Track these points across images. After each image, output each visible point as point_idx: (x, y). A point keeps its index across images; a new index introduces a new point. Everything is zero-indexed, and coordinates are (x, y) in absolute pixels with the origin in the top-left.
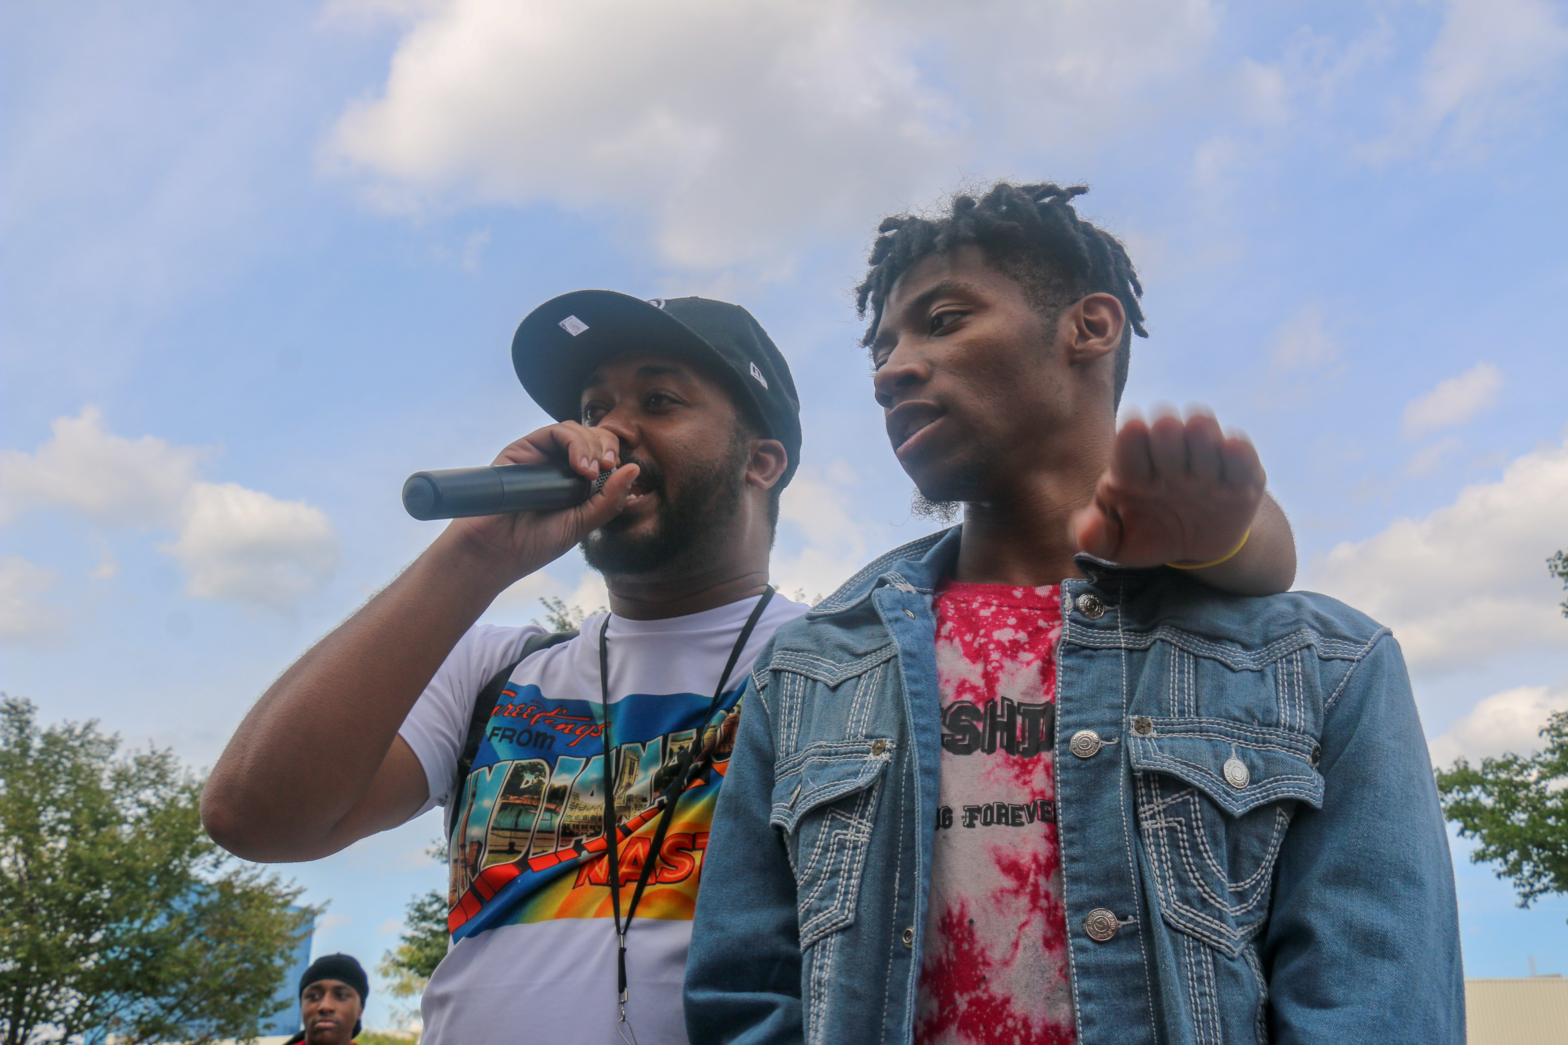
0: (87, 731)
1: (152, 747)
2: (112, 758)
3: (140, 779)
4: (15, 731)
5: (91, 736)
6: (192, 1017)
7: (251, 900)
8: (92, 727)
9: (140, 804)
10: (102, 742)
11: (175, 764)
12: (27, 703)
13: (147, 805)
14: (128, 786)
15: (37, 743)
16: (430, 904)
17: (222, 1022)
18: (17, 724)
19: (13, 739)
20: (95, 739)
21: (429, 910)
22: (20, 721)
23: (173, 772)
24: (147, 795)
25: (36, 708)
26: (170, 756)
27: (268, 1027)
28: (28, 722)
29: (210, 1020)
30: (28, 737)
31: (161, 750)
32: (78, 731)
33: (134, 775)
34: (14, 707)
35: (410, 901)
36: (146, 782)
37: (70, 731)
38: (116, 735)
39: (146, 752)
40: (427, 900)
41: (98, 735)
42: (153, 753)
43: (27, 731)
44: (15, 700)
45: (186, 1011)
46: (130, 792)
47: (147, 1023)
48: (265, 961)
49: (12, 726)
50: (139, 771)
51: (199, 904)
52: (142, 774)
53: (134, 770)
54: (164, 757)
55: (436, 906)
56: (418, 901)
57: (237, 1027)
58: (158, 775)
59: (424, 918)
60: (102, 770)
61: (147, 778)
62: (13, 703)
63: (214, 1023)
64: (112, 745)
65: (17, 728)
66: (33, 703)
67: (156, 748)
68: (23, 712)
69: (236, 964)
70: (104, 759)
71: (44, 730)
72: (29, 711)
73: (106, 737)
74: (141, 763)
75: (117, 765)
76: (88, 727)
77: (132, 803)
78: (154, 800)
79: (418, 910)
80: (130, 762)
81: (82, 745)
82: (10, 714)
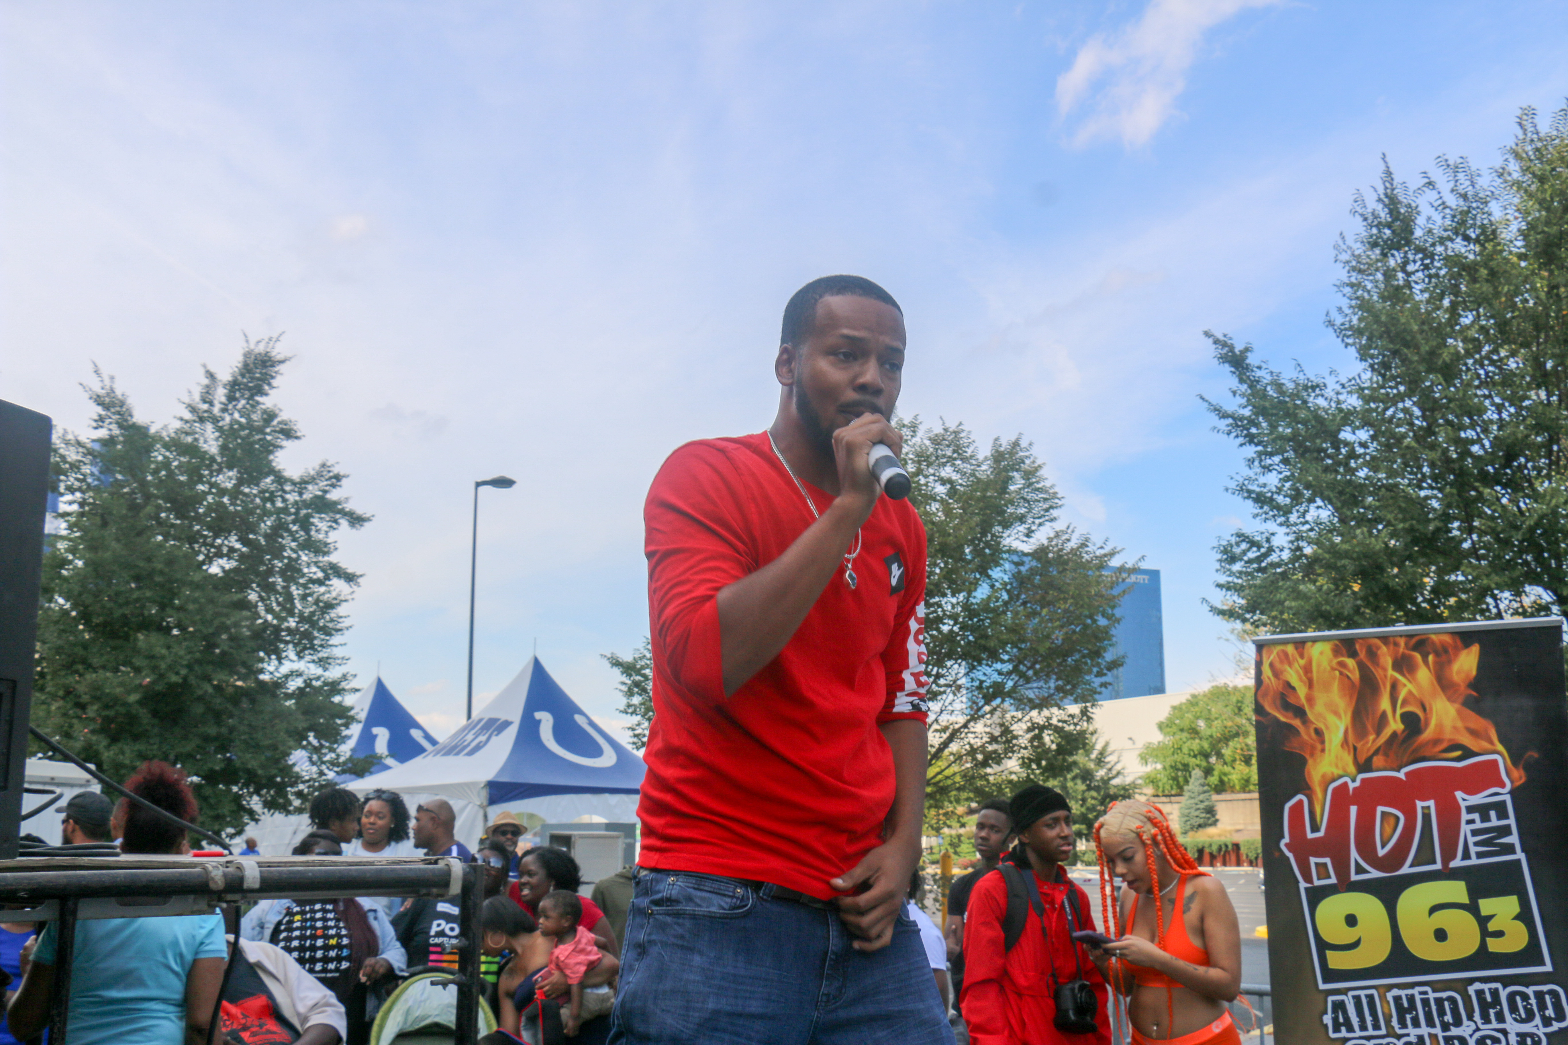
1: (943, 424)
3: (938, 457)
6: (1028, 680)
7: (1066, 563)
9: (943, 481)
13: (950, 481)
14: (928, 466)
16: (1238, 544)
17: (1060, 683)
21: (1237, 550)
23: (968, 447)
24: (947, 472)
26: (963, 431)
27: (1104, 685)
29: (1046, 682)
31: (952, 427)
33: (932, 454)
35: (1216, 544)
36: (945, 460)
39: (938, 430)
40: (1233, 540)
42: (946, 430)
45: (1022, 675)
46: (931, 471)
47: (988, 688)
48: (1089, 621)
51: (1019, 573)
52: (939, 452)
53: (931, 449)
55: (1244, 546)
56: (1225, 543)
57: (1074, 687)
58: (954, 451)
59: (1233, 559)
61: (944, 456)
63: (1052, 684)
67: (947, 425)
69: (1062, 627)
74: (936, 441)
77: (935, 481)
78: (955, 477)
79: (1225, 551)
80: (928, 443)
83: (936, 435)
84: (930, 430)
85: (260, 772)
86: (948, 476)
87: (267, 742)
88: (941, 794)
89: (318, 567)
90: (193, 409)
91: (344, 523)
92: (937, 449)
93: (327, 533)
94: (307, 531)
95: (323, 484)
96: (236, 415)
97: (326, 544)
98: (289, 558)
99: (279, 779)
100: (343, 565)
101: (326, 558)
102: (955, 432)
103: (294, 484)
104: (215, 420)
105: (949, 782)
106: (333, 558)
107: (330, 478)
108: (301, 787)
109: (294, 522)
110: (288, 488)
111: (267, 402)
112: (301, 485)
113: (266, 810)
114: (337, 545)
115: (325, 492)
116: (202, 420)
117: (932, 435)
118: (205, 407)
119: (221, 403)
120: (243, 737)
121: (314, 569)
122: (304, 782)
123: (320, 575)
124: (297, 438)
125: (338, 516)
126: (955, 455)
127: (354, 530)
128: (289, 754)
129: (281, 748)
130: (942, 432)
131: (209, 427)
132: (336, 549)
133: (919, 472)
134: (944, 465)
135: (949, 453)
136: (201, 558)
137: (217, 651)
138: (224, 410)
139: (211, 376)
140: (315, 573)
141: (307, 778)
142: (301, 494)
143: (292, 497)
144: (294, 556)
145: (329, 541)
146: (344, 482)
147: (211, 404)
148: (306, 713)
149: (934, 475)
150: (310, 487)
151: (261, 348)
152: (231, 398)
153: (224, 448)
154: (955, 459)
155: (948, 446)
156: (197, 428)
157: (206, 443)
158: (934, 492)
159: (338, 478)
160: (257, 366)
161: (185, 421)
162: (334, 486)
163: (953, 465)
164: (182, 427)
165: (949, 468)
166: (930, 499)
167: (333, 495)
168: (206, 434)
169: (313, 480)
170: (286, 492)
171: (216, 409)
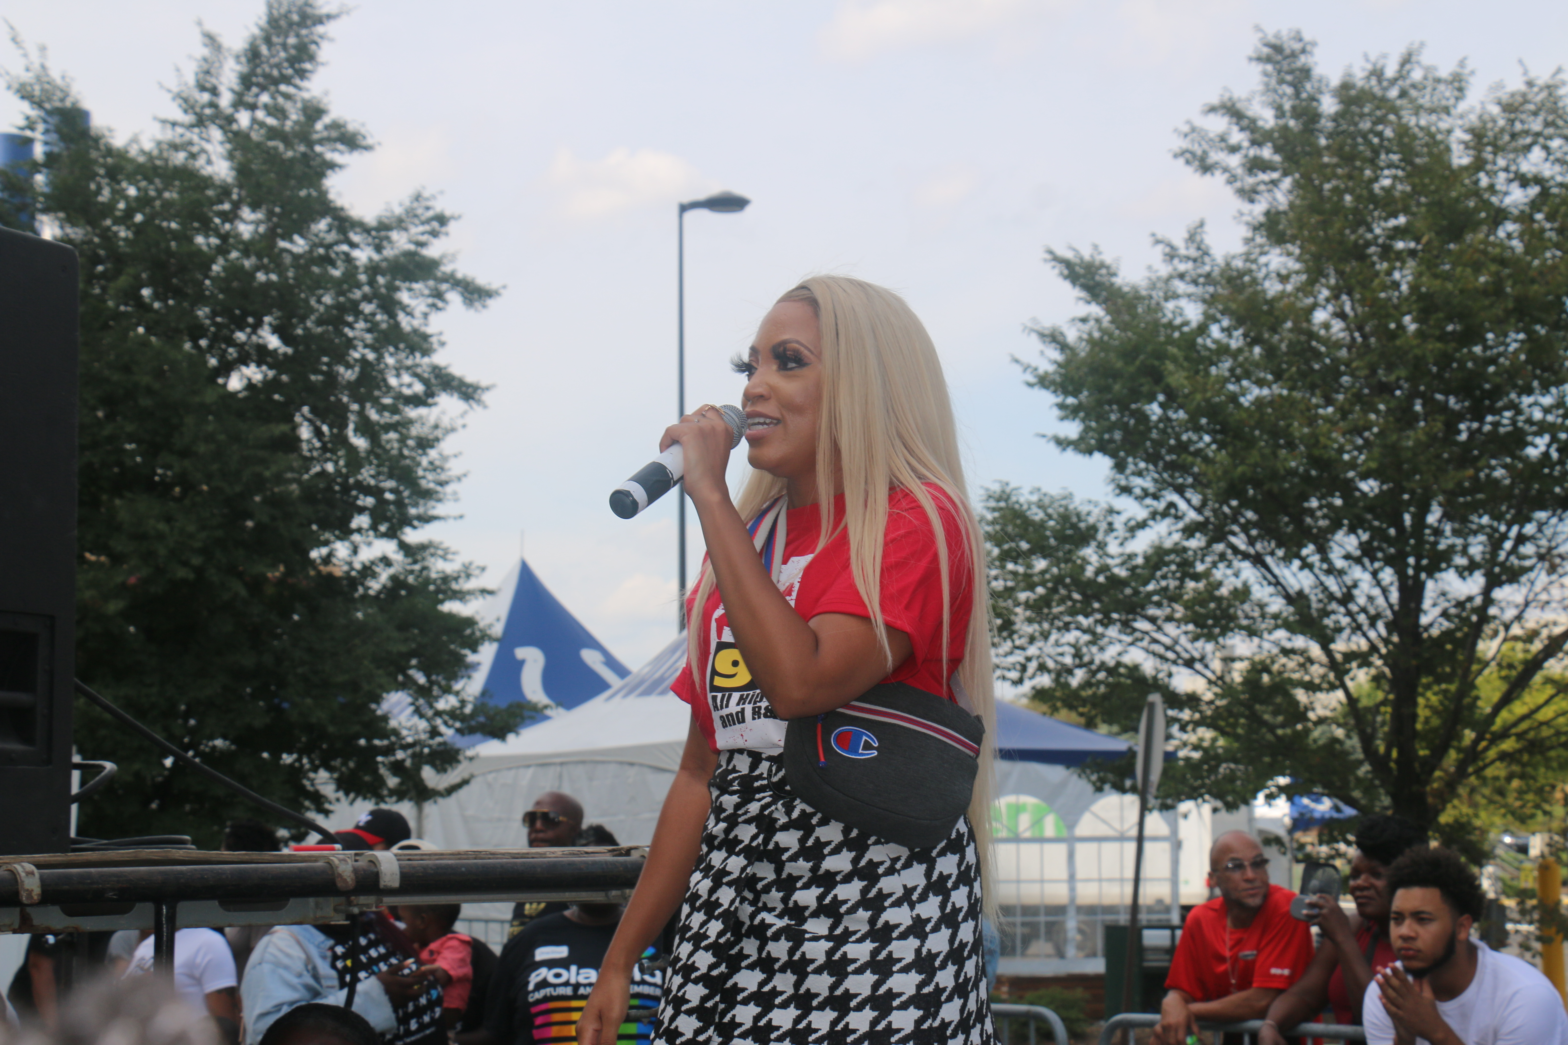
83: (1513, 95)
84: (1500, 86)
85: (331, 729)
86: (1534, 170)
87: (341, 678)
88: (1531, 753)
89: (416, 375)
90: (188, 105)
91: (454, 297)
92: (1512, 122)
93: (426, 315)
94: (392, 315)
95: (416, 230)
96: (260, 114)
97: (425, 337)
98: (363, 361)
99: (362, 742)
100: (456, 370)
101: (426, 360)
102: (1548, 87)
103: (366, 230)
104: (226, 122)
105: (1546, 732)
106: (439, 358)
107: (428, 221)
108: (400, 755)
109: (367, 298)
110: (355, 238)
111: (313, 88)
112: (379, 232)
113: (341, 794)
114: (443, 338)
115: (421, 245)
116: (201, 122)
117: (1504, 95)
118: (206, 97)
119: (232, 90)
120: (300, 670)
121: (406, 378)
122: (405, 747)
123: (419, 388)
124: (368, 148)
125: (444, 287)
126: (1550, 131)
127: (472, 312)
128: (378, 700)
129: (366, 687)
130: (1523, 87)
131: (216, 134)
132: (442, 344)
133: (1479, 165)
134: (1528, 148)
135: (1536, 125)
136: (213, 362)
137: (250, 524)
138: (239, 103)
139: (211, 40)
140: (410, 386)
141: (410, 740)
142: (378, 249)
143: (363, 255)
144: (371, 356)
145: (429, 330)
146: (452, 227)
147: (214, 91)
148: (403, 627)
149: (1506, 170)
150: (395, 235)
152: (246, 81)
153: (243, 171)
154: (1550, 138)
155: (1535, 114)
156: (194, 136)
157: (209, 162)
158: (1508, 201)
159: (442, 220)
160: (291, 24)
161: (174, 124)
162: (434, 234)
163: (1546, 148)
164: (169, 135)
165: (1537, 153)
166: (1499, 216)
167: (433, 251)
168: (208, 147)
169: (400, 224)
170: (353, 245)
171: (225, 100)
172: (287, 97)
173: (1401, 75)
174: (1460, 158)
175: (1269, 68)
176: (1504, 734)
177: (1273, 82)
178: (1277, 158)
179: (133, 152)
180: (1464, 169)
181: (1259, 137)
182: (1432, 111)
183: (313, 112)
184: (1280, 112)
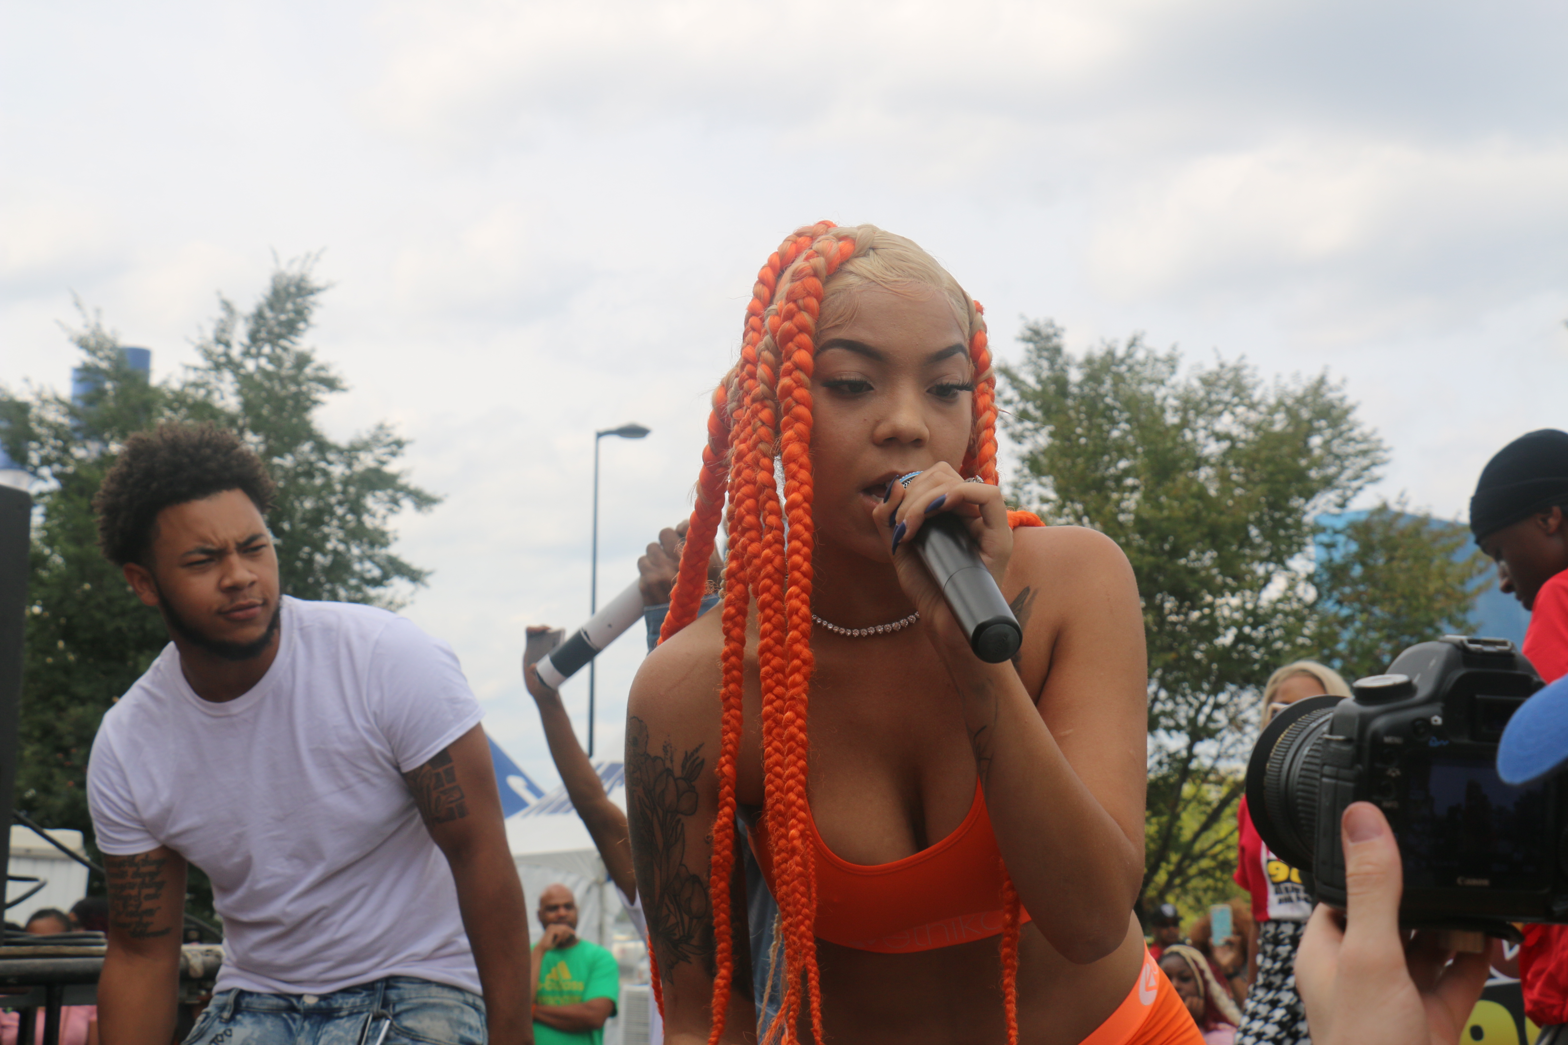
0: (1132, 349)
1: (1219, 357)
2: (1174, 380)
3: (1211, 404)
4: (1045, 364)
5: (1140, 355)
7: (1395, 548)
8: (1138, 343)
9: (1219, 437)
10: (1156, 360)
11: (1253, 376)
12: (1051, 324)
13: (1227, 437)
14: (1197, 415)
15: (1075, 376)
18: (1045, 354)
19: (1046, 374)
20: (1147, 357)
22: (1047, 350)
23: (1253, 388)
24: (1225, 423)
25: (1063, 330)
26: (1245, 367)
28: (1057, 351)
30: (1063, 370)
31: (1231, 360)
32: (1120, 352)
33: (1202, 399)
34: (1036, 332)
36: (1220, 407)
37: (1111, 353)
38: (1174, 348)
39: (1211, 366)
41: (1150, 352)
42: (1222, 366)
43: (1060, 361)
44: (1036, 323)
46: (1201, 422)
49: (1040, 357)
50: (1208, 393)
51: (1331, 560)
52: (1214, 397)
53: (1201, 393)
54: (1237, 370)
58: (1235, 395)
60: (1165, 399)
61: (1219, 402)
62: (1035, 327)
64: (1172, 362)
65: (1047, 359)
66: (1058, 323)
67: (1224, 359)
68: (1048, 338)
70: (1162, 382)
71: (1080, 357)
72: (1056, 335)
73: (1161, 353)
74: (1208, 382)
75: (1180, 390)
76: (1133, 344)
77: (1207, 437)
78: (1236, 430)
80: (1196, 383)
81: (1130, 369)
82: (1035, 342)
83: (1210, 373)
84: (1200, 366)
86: (1225, 429)
89: (375, 563)
90: (208, 354)
91: (407, 504)
93: (384, 517)
94: (359, 516)
95: (379, 452)
96: (263, 362)
97: (383, 534)
98: (335, 552)
100: (405, 559)
101: (383, 551)
103: (340, 451)
104: (237, 368)
106: (393, 550)
107: (389, 445)
109: (340, 503)
110: (331, 457)
111: (304, 342)
112: (350, 453)
114: (398, 535)
115: (383, 463)
116: (217, 367)
117: (1203, 373)
118: (220, 349)
119: (242, 344)
121: (368, 565)
123: (376, 573)
124: (344, 390)
125: (399, 495)
126: (1236, 400)
127: (421, 514)
130: (1217, 368)
131: (228, 376)
132: (396, 539)
133: (1185, 423)
134: (1220, 414)
135: (1226, 396)
138: (246, 354)
139: (227, 306)
140: (369, 571)
142: (349, 465)
143: (338, 470)
144: (341, 547)
145: (387, 528)
146: (407, 449)
147: (228, 345)
149: (1205, 428)
150: (362, 455)
151: (294, 271)
152: (254, 337)
153: (248, 406)
154: (1236, 406)
155: (1226, 388)
156: (211, 377)
157: (222, 398)
158: (1207, 451)
159: (399, 444)
160: (289, 295)
161: (196, 369)
162: (393, 454)
163: (1233, 413)
164: (192, 376)
165: (1227, 418)
166: (1199, 462)
167: (393, 467)
168: (222, 386)
169: (366, 446)
170: (330, 463)
171: (236, 352)
172: (285, 349)
173: (1129, 355)
174: (1171, 419)
175: (1031, 346)
176: (1202, 855)
177: (1034, 357)
178: (1038, 414)
179: (164, 389)
180: (1175, 426)
181: (1025, 396)
182: (1151, 381)
183: (303, 360)
184: (1039, 381)
